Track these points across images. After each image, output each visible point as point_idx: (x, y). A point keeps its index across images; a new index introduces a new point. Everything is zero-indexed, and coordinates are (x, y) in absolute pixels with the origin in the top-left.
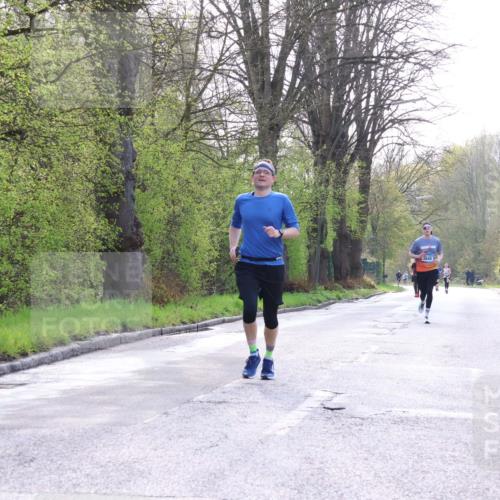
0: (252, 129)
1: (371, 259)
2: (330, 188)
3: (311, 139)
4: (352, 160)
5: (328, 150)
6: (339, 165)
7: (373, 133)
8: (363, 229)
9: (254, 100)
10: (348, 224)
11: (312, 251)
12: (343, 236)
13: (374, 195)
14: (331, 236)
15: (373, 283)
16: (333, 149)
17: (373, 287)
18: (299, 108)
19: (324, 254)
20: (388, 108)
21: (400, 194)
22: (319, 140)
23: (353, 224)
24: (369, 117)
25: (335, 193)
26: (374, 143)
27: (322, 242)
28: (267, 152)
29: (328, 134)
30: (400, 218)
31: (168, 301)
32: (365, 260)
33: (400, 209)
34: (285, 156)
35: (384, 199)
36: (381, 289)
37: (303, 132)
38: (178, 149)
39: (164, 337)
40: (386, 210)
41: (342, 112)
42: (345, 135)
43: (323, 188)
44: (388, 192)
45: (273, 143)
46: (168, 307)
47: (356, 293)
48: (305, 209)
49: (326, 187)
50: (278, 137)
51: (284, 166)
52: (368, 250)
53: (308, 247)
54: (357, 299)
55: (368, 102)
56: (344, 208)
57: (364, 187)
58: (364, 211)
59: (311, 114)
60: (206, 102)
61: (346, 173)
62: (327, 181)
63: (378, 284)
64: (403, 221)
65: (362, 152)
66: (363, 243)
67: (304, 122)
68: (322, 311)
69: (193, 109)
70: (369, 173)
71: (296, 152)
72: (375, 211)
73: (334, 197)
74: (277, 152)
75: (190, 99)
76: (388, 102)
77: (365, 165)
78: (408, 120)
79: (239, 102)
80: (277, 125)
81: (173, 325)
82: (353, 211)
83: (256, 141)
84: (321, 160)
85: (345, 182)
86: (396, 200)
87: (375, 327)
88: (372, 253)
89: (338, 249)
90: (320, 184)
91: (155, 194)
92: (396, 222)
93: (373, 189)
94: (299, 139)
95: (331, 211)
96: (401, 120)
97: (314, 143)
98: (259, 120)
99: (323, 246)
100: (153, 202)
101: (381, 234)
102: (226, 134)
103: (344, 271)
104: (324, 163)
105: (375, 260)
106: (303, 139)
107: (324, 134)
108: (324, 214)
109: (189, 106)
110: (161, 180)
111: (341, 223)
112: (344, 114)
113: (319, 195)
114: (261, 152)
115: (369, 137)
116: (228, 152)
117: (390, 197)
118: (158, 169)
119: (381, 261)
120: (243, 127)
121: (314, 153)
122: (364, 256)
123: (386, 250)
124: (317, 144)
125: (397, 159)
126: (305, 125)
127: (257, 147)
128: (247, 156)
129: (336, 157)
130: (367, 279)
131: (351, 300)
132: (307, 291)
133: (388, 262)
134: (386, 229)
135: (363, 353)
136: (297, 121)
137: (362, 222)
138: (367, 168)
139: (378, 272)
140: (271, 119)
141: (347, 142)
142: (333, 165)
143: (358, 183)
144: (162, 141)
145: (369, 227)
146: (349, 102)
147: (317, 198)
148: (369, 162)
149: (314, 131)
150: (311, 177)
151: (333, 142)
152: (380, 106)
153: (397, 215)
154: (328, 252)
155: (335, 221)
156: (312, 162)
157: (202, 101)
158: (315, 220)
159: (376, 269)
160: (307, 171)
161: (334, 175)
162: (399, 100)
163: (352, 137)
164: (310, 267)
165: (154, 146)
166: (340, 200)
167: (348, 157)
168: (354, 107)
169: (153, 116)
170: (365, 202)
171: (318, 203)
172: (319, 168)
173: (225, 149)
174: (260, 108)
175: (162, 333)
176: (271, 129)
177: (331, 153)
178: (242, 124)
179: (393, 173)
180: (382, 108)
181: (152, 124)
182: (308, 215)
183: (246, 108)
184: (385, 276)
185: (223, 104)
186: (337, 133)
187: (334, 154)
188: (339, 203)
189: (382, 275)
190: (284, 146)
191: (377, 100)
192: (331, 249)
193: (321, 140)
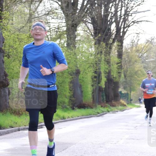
0: (63, 27)
1: (124, 92)
2: (103, 56)
3: (93, 32)
4: (114, 42)
5: (101, 36)
6: (107, 44)
7: (124, 28)
8: (120, 76)
9: (64, 12)
10: (112, 74)
11: (94, 87)
12: (110, 80)
13: (125, 59)
14: (104, 80)
15: (125, 103)
16: (104, 36)
17: (125, 106)
18: (86, 16)
19: (100, 89)
20: (131, 15)
21: (138, 59)
22: (97, 31)
23: (114, 74)
24: (122, 20)
25: (105, 58)
26: (124, 33)
27: (99, 83)
28: (71, 38)
29: (101, 29)
30: (138, 70)
31: (22, 114)
32: (121, 92)
33: (138, 66)
34: (80, 40)
35: (130, 61)
36: (129, 106)
37: (88, 28)
38: (26, 37)
39: (21, 132)
40: (131, 67)
41: (108, 17)
42: (110, 29)
43: (99, 56)
44: (132, 58)
45: (74, 33)
46: (22, 117)
47: (117, 109)
48: (90, 66)
49: (101, 55)
50: (76, 30)
51: (79, 45)
52: (122, 87)
53: (92, 86)
54: (117, 111)
55: (121, 12)
56: (110, 66)
57: (120, 55)
58: (120, 67)
59: (93, 19)
60: (39, 13)
61: (110, 48)
62: (101, 52)
63: (128, 104)
64: (139, 72)
65: (118, 38)
66: (120, 83)
67: (89, 23)
68: (100, 118)
69: (33, 16)
70: (122, 48)
71: (85, 38)
72: (125, 67)
73: (105, 61)
74: (76, 38)
75: (31, 11)
76: (131, 12)
77: (120, 44)
78: (141, 21)
79: (56, 13)
80: (75, 24)
81: (25, 126)
82: (114, 67)
83: (65, 33)
84: (97, 42)
85: (110, 53)
86: (136, 61)
87: (127, 126)
88: (125, 88)
89: (107, 86)
90: (98, 54)
91: (14, 59)
92: (136, 73)
93: (124, 56)
94: (86, 31)
95: (103, 67)
96: (138, 22)
97: (94, 33)
98: (67, 22)
99: (99, 85)
100: (13, 64)
101: (128, 79)
102: (50, 29)
103: (110, 97)
104: (99, 43)
105: (126, 92)
106: (88, 31)
107: (99, 28)
108: (100, 69)
109: (31, 15)
110: (17, 52)
111: (109, 74)
112: (109, 19)
113: (97, 60)
114: (67, 38)
115: (122, 30)
116: (51, 38)
117: (133, 60)
118: (16, 47)
119: (129, 92)
120: (58, 26)
121: (94, 38)
122: (120, 90)
123: (132, 87)
124: (96, 34)
125: (136, 41)
126: (89, 24)
127: (65, 35)
128: (61, 40)
129: (106, 40)
130: (122, 101)
131: (114, 112)
132: (92, 108)
133: (132, 93)
134: (131, 76)
135: (121, 139)
136: (85, 22)
137: (119, 73)
138: (121, 46)
139: (128, 99)
140: (72, 22)
141: (111, 33)
142: (104, 44)
143: (117, 53)
144: (17, 33)
145: (123, 75)
146: (112, 13)
147: (96, 61)
148: (122, 43)
149: (94, 27)
150: (93, 50)
151: (104, 33)
152: (127, 14)
153: (136, 69)
154: (102, 88)
155: (105, 73)
156: (93, 43)
157: (37, 12)
158: (95, 72)
159: (126, 96)
160: (91, 47)
161: (105, 49)
162: (137, 11)
163: (113, 30)
164: (93, 96)
165: (13, 35)
166: (108, 62)
167: (111, 41)
168: (114, 15)
169: (12, 20)
170: (120, 63)
171: (97, 63)
172: (97, 46)
173: (49, 37)
174: (67, 16)
175: (19, 130)
176: (73, 26)
177: (103, 38)
178: (58, 24)
179: (134, 48)
180: (128, 15)
181: (12, 24)
182: (92, 70)
183: (60, 16)
184: (131, 100)
185: (48, 14)
186: (106, 28)
187: (104, 39)
188: (108, 64)
189: (129, 99)
190: (79, 35)
191: (126, 11)
192: (104, 87)
193: (98, 31)
